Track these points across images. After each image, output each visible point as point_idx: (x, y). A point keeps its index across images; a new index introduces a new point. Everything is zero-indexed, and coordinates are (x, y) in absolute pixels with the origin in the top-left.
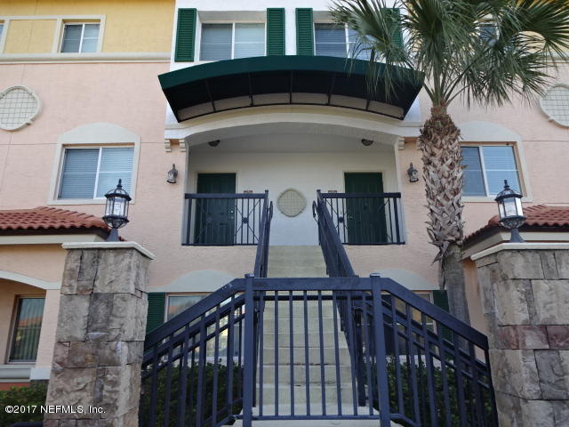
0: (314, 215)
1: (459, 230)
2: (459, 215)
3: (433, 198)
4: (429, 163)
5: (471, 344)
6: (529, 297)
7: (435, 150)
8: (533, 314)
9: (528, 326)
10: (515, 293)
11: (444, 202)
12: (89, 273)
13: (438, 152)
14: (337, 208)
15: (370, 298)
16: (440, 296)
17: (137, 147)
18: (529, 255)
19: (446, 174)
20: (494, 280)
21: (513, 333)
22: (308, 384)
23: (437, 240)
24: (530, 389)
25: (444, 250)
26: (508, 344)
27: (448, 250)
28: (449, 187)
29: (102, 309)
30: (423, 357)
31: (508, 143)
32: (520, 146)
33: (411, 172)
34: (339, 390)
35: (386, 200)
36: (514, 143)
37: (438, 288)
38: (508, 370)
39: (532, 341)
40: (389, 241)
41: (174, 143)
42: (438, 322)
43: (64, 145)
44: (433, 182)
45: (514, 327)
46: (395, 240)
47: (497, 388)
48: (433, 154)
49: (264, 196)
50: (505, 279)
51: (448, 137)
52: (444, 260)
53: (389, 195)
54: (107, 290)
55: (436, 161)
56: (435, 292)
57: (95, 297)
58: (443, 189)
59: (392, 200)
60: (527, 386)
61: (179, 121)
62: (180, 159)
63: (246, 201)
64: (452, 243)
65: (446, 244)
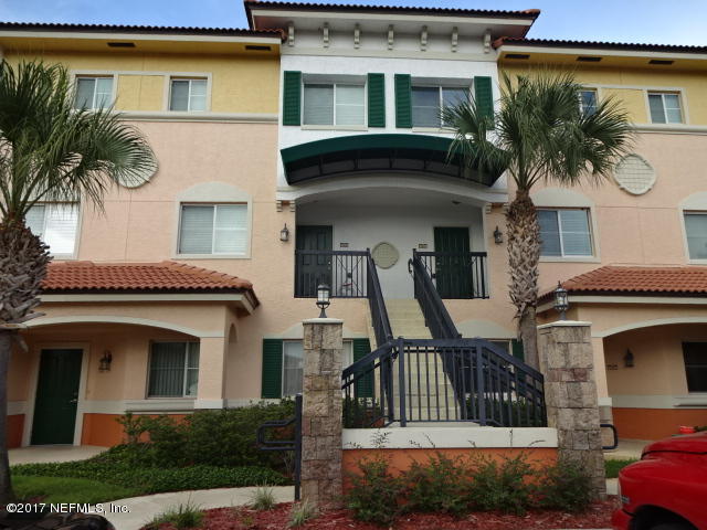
0: (410, 271)
1: (534, 294)
2: (535, 282)
3: (515, 268)
4: (513, 238)
5: (534, 379)
6: (566, 353)
7: (518, 228)
8: (568, 363)
9: (564, 369)
10: (558, 350)
11: (524, 272)
12: (318, 337)
13: (521, 230)
14: (430, 265)
15: (475, 352)
16: (518, 344)
17: (249, 206)
18: (568, 330)
19: (526, 249)
20: (548, 343)
21: (556, 372)
22: (420, 407)
23: (517, 301)
24: (562, 402)
25: (522, 309)
26: (553, 379)
27: (525, 310)
28: (527, 260)
29: (328, 358)
30: (497, 394)
31: (582, 209)
32: (593, 210)
33: (497, 234)
34: (447, 410)
35: (473, 258)
36: (588, 209)
37: (515, 337)
38: (553, 393)
39: (566, 377)
40: (476, 295)
41: (285, 204)
42: (515, 367)
43: (182, 203)
44: (515, 254)
45: (557, 369)
46: (481, 295)
47: (547, 403)
48: (516, 232)
49: (367, 253)
50: (554, 342)
51: (528, 219)
52: (523, 318)
53: (476, 254)
54: (330, 347)
55: (518, 237)
56: (514, 341)
57: (323, 351)
58: (523, 260)
59: (479, 258)
60: (561, 401)
61: (290, 183)
62: (290, 220)
63: (349, 257)
64: (529, 305)
65: (524, 305)
